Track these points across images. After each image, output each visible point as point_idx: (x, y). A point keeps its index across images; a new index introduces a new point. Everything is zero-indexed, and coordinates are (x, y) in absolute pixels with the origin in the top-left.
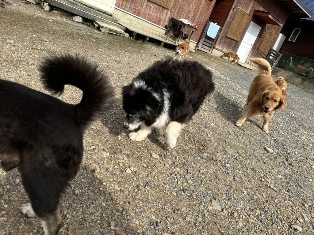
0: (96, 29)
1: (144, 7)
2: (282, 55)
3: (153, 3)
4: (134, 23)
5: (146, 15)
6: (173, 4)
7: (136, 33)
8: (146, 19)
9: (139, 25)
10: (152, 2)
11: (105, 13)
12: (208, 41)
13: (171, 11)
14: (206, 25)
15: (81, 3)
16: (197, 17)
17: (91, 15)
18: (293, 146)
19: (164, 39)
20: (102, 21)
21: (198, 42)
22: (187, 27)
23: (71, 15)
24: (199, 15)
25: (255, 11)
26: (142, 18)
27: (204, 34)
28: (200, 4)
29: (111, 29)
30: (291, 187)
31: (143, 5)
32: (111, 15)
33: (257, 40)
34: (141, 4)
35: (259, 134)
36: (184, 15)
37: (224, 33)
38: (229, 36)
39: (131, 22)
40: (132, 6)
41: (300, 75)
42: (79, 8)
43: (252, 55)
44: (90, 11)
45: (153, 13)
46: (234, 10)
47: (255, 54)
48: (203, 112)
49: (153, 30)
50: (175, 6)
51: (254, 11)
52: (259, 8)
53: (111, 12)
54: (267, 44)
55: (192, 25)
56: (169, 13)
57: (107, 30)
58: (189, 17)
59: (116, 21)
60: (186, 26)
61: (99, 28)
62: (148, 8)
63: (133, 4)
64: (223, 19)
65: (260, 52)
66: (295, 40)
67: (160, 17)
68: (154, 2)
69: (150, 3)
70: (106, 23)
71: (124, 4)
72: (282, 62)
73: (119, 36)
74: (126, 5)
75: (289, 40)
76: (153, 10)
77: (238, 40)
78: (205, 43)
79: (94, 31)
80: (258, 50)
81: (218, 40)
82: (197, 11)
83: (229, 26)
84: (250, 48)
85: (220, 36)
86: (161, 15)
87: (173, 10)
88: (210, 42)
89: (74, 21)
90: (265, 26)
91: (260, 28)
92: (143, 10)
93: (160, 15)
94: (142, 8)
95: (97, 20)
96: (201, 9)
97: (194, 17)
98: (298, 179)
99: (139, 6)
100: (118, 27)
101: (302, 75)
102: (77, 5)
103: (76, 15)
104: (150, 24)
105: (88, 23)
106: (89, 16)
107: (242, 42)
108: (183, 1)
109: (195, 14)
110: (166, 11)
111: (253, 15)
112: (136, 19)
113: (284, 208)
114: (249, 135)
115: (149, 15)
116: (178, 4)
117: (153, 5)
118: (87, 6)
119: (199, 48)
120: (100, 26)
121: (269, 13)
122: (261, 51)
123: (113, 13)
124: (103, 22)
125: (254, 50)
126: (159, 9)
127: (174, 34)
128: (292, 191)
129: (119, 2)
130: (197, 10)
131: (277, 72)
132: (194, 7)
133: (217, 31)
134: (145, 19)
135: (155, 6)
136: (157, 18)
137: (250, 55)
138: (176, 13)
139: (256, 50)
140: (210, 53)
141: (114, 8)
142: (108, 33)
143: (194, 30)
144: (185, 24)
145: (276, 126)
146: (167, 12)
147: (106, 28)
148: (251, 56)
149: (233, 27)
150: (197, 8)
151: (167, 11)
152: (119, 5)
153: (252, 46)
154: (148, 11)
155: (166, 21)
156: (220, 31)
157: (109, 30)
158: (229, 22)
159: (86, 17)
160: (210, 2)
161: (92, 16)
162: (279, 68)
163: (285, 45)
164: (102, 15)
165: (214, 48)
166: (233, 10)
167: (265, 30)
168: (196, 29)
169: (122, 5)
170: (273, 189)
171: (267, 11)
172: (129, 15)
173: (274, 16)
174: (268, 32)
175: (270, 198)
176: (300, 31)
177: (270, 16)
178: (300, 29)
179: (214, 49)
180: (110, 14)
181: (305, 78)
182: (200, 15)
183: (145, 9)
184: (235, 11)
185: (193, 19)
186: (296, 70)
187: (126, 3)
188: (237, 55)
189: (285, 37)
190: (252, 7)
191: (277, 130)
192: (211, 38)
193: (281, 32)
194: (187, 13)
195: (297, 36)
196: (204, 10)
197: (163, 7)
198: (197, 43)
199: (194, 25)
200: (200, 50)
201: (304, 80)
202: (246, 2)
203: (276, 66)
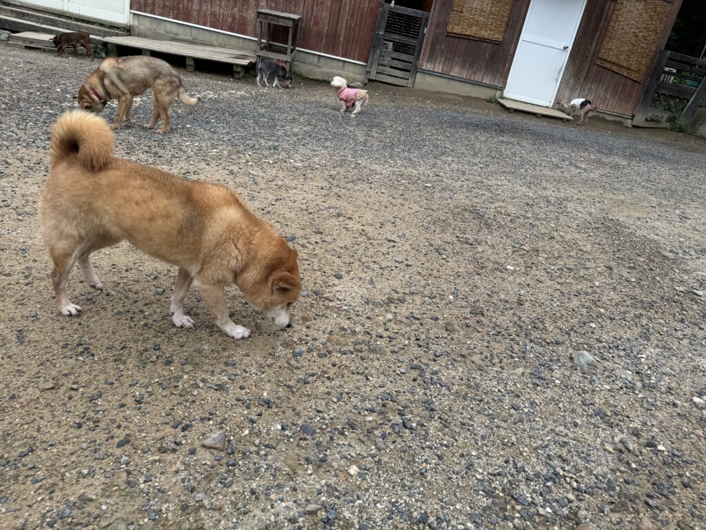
8: (209, 25)
12: (394, 55)
27: (377, 37)
36: (308, 1)
37: (437, 26)
38: (456, 31)
39: (175, 36)
40: (168, 4)
43: (576, 76)
45: (222, 11)
47: (591, 76)
53: (125, 23)
56: (263, 3)
65: (607, 65)
67: (242, 17)
71: (150, 1)
74: (154, 4)
76: (221, 4)
77: (499, 39)
78: (386, 61)
80: (599, 62)
83: (450, 4)
85: (426, 35)
86: (244, 10)
88: (404, 57)
92: (196, 7)
93: (240, 11)
94: (193, 3)
104: (220, 35)
112: (185, 30)
115: (214, 15)
118: (70, 18)
119: (373, 76)
122: (614, 60)
123: (130, 24)
125: (582, 62)
134: (204, 24)
136: (234, 18)
139: (589, 61)
140: (410, 85)
141: (132, 15)
142: (26, 47)
146: (257, 3)
152: (140, 5)
153: (570, 50)
154: (209, 7)
165: (416, 70)
169: (146, 4)
183: (201, 4)
198: (365, 64)
200: (376, 81)
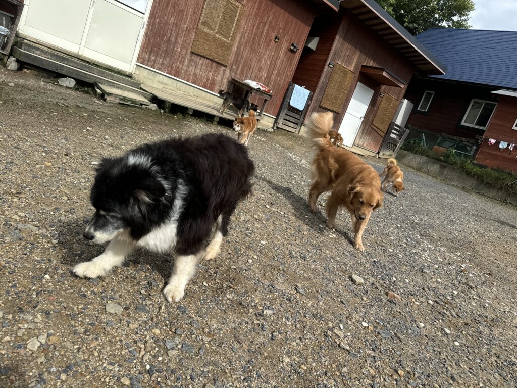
0: (98, 98)
1: (186, 63)
2: (409, 131)
3: (202, 56)
4: (170, 87)
5: (189, 75)
6: (233, 57)
7: (169, 102)
8: (190, 81)
9: (179, 92)
10: (198, 55)
11: (119, 72)
12: (292, 114)
13: (231, 69)
14: (288, 90)
15: (78, 58)
16: (273, 77)
17: (92, 75)
18: (404, 270)
19: (219, 112)
20: (111, 84)
21: (278, 116)
22: (256, 93)
23: (55, 75)
24: (276, 74)
25: (363, 66)
26: (183, 80)
27: (286, 103)
28: (277, 58)
29: (124, 97)
30: (382, 341)
31: (184, 60)
32: (130, 76)
33: (369, 111)
34: (180, 58)
35: (346, 253)
36: (253, 75)
37: (316, 101)
38: (324, 106)
39: (164, 86)
40: (165, 62)
41: (436, 160)
42: (71, 65)
43: (363, 132)
44: (91, 70)
45: (201, 73)
46: (330, 65)
47: (368, 132)
48: (254, 223)
49: (203, 98)
50: (237, 61)
51: (360, 67)
52: (368, 63)
53: (131, 71)
54: (386, 115)
55: (264, 89)
56: (228, 72)
57: (118, 99)
58: (260, 77)
59: (137, 85)
60: (254, 91)
61: (103, 96)
62: (193, 64)
63: (168, 59)
64: (314, 80)
65: (375, 128)
66: (427, 108)
67: (213, 79)
68: (202, 54)
69: (197, 56)
70: (118, 88)
71: (153, 58)
72: (409, 142)
73: (139, 107)
74: (155, 60)
75: (418, 109)
76: (201, 68)
77: (339, 111)
78: (288, 118)
79: (92, 101)
80: (372, 126)
81: (308, 112)
82: (273, 69)
83: (323, 90)
84: (359, 123)
85: (311, 106)
86: (215, 75)
87: (234, 67)
88: (296, 116)
89: (60, 86)
90: (379, 89)
91: (373, 92)
92: (185, 68)
93: (213, 75)
94: (183, 64)
95: (101, 83)
96: (278, 65)
97: (268, 77)
98: (399, 325)
99: (177, 62)
100: (139, 93)
101: (440, 160)
102: (68, 60)
103: (65, 76)
104: (197, 90)
105: (86, 89)
106: (87, 78)
107: (346, 113)
108: (250, 54)
109: (270, 74)
110: (223, 68)
111: (360, 72)
112: (173, 82)
113: (357, 382)
114: (328, 256)
115: (195, 74)
116: (242, 58)
117: (200, 59)
118: (87, 62)
119: (280, 126)
120: (105, 92)
121: (383, 70)
122: (377, 126)
123: (133, 72)
124: (113, 86)
125: (366, 126)
126: (211, 66)
127: (234, 104)
128: (380, 349)
129: (143, 55)
130: (272, 67)
131: (404, 156)
132: (268, 63)
133: (306, 98)
134: (188, 81)
135: (203, 61)
136: (208, 79)
137: (360, 132)
138: (238, 72)
139: (368, 125)
140: (297, 133)
141: (135, 66)
142: (119, 103)
143: (268, 98)
144: (252, 89)
145: (382, 238)
146: (224, 71)
147: (116, 96)
148: (361, 134)
149: (331, 91)
150: (273, 64)
151: (225, 69)
152: (144, 60)
153: (363, 119)
154: (193, 69)
155: (223, 84)
156: (310, 98)
157: (121, 99)
158: (323, 83)
159: (83, 79)
160: (292, 54)
161: (94, 78)
162: (406, 152)
163: (413, 116)
164: (112, 76)
165: (302, 124)
166: (328, 66)
167: (381, 94)
168: (271, 96)
169: (149, 60)
170: (344, 349)
171: (378, 67)
172: (160, 75)
173: (390, 73)
174: (384, 98)
175: (334, 366)
176: (433, 95)
177: (384, 74)
178: (434, 93)
179: (303, 127)
180: (127, 74)
181: (444, 164)
182: (278, 74)
183: (188, 66)
184: (332, 66)
185: (267, 81)
186: (431, 152)
187: (156, 56)
188: (338, 135)
189: (413, 105)
190: (358, 60)
191: (382, 246)
192: (297, 109)
193: (405, 97)
194: (256, 71)
195: (430, 102)
196: (283, 67)
197: (218, 63)
198: (275, 118)
199: (266, 90)
200: (281, 128)
201: (443, 167)
202: (347, 54)
203: (401, 148)
